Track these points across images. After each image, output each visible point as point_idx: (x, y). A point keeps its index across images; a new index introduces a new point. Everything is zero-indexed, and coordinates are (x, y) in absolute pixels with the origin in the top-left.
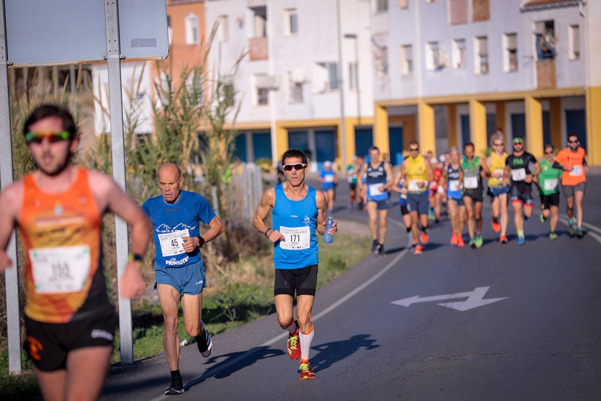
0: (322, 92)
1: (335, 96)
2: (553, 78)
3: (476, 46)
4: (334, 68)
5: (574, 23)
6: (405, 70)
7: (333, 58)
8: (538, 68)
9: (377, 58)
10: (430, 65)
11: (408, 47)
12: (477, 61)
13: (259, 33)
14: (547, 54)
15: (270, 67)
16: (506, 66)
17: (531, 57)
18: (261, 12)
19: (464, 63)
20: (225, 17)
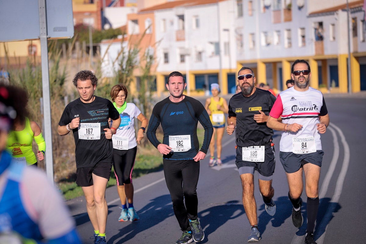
0: (211, 57)
1: (216, 59)
2: (322, 50)
3: (286, 34)
4: (217, 45)
5: (332, 22)
6: (251, 45)
7: (216, 40)
8: (316, 45)
9: (238, 39)
10: (263, 43)
11: (253, 34)
12: (286, 41)
13: (181, 28)
14: (320, 38)
15: (186, 44)
16: (300, 43)
17: (312, 40)
18: (182, 17)
19: (280, 42)
20: (164, 20)
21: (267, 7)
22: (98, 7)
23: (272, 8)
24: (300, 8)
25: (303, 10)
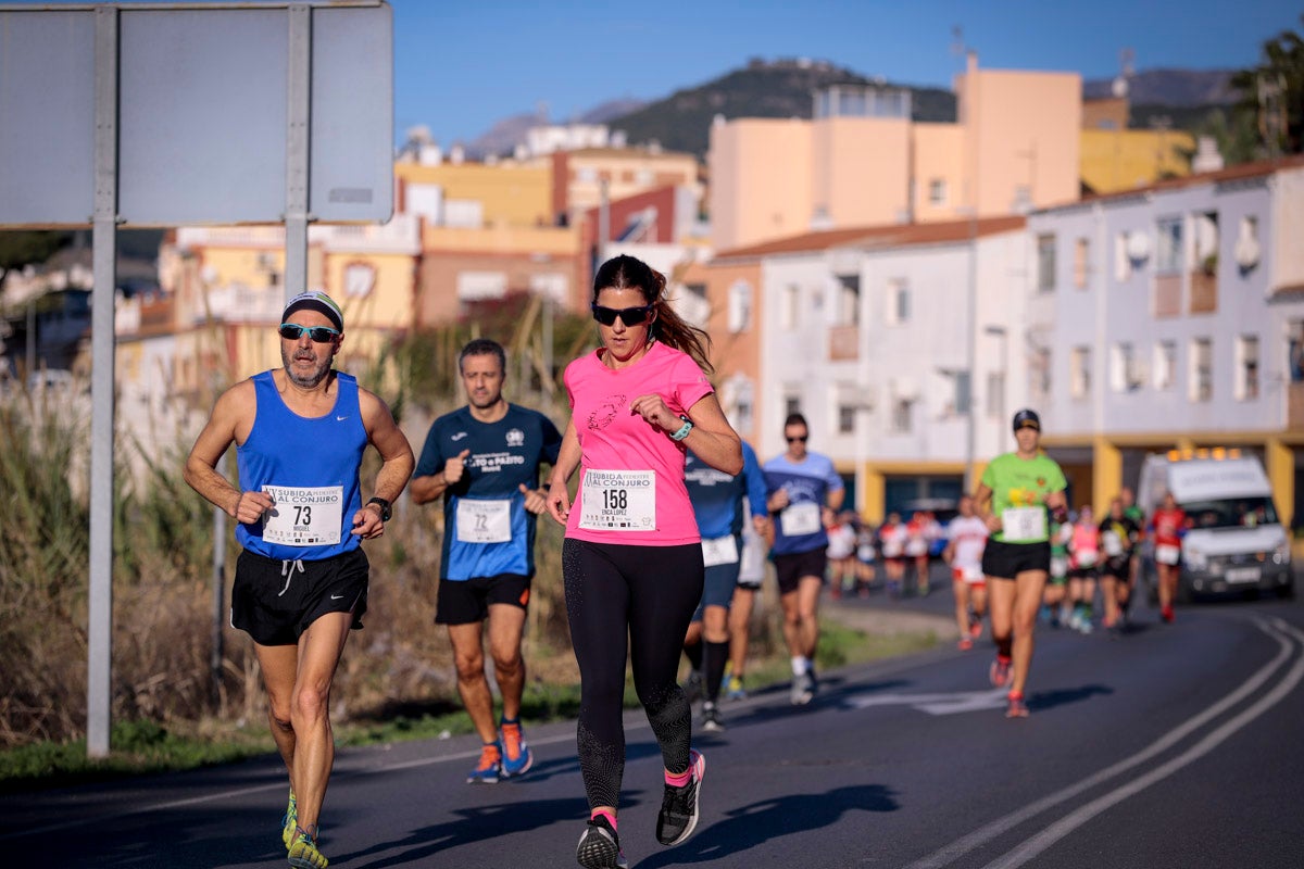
0: (944, 418)
1: (958, 426)
3: (1193, 354)
4: (963, 379)
6: (1077, 386)
7: (958, 362)
8: (1291, 396)
9: (1033, 365)
10: (1118, 381)
11: (1084, 351)
12: (1194, 380)
13: (848, 317)
15: (860, 372)
16: (1240, 388)
17: (1280, 378)
18: (852, 283)
19: (1174, 380)
20: (794, 289)
21: (1137, 263)
22: (582, 239)
23: (1152, 267)
24: (1246, 270)
25: (1255, 277)
